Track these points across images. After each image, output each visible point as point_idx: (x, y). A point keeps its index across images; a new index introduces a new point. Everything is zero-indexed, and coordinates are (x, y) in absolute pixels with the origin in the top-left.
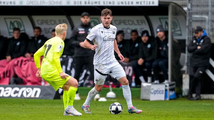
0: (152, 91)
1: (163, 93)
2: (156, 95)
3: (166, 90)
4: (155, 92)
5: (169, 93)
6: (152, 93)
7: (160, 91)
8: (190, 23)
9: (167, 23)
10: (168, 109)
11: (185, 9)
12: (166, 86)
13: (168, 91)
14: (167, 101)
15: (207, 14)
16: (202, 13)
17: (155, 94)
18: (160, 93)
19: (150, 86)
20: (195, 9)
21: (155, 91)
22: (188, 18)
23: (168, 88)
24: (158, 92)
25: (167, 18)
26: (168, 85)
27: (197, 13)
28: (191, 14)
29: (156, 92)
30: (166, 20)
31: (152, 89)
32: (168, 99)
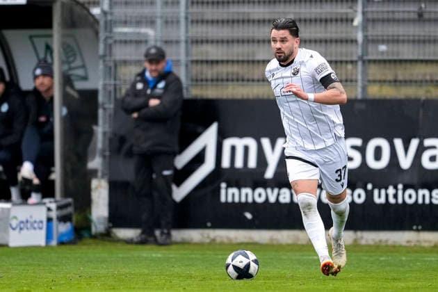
0: (14, 223)
1: (41, 228)
2: (25, 232)
3: (49, 220)
4: (22, 225)
5: (57, 227)
6: (14, 229)
7: (35, 222)
8: (109, 48)
9: (49, 48)
10: (54, 268)
11: (96, 11)
12: (49, 209)
13: (55, 222)
14: (52, 248)
15: (151, 23)
16: (138, 23)
17: (21, 229)
18: (35, 228)
19: (9, 210)
20: (120, 12)
21: (22, 222)
22: (102, 35)
23: (54, 214)
24: (29, 225)
25: (51, 36)
26: (53, 206)
27: (125, 23)
28: (109, 25)
29: (24, 225)
30: (48, 40)
31: (15, 218)
32: (54, 243)
